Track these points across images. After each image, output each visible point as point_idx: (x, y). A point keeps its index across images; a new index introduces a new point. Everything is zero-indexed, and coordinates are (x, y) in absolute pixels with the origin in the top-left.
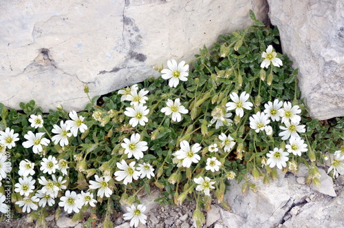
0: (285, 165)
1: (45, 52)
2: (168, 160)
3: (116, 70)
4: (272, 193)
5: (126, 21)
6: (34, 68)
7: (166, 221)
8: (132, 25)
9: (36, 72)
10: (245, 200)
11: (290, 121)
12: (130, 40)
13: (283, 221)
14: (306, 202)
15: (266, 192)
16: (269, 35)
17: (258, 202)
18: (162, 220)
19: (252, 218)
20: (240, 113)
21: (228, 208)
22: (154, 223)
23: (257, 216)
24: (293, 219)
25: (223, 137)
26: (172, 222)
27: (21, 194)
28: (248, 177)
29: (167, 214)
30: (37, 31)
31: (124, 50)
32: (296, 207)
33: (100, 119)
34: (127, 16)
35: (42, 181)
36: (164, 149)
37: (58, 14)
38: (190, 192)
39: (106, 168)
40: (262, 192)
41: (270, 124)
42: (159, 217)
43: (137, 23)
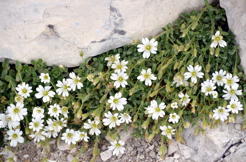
0: (226, 118)
1: (51, 27)
2: (141, 108)
3: (103, 40)
4: (216, 136)
5: (112, 9)
6: (43, 36)
7: (138, 149)
8: (116, 12)
9: (44, 40)
10: (197, 138)
11: (231, 87)
12: (115, 22)
13: (224, 156)
14: (241, 143)
15: (212, 135)
16: (218, 14)
17: (206, 142)
18: (135, 148)
19: (201, 151)
20: (194, 80)
21: (184, 142)
22: (129, 150)
23: (205, 151)
24: (231, 155)
25: (181, 95)
26: (142, 150)
27: (34, 130)
28: (199, 122)
29: (139, 144)
30: (47, 14)
31: (110, 28)
32: (234, 147)
33: (92, 81)
34: (114, 7)
35: (50, 121)
36: (138, 99)
37: (62, 4)
38: (157, 133)
39: (96, 114)
40: (209, 135)
41: (216, 90)
42: (133, 146)
43: (120, 11)
